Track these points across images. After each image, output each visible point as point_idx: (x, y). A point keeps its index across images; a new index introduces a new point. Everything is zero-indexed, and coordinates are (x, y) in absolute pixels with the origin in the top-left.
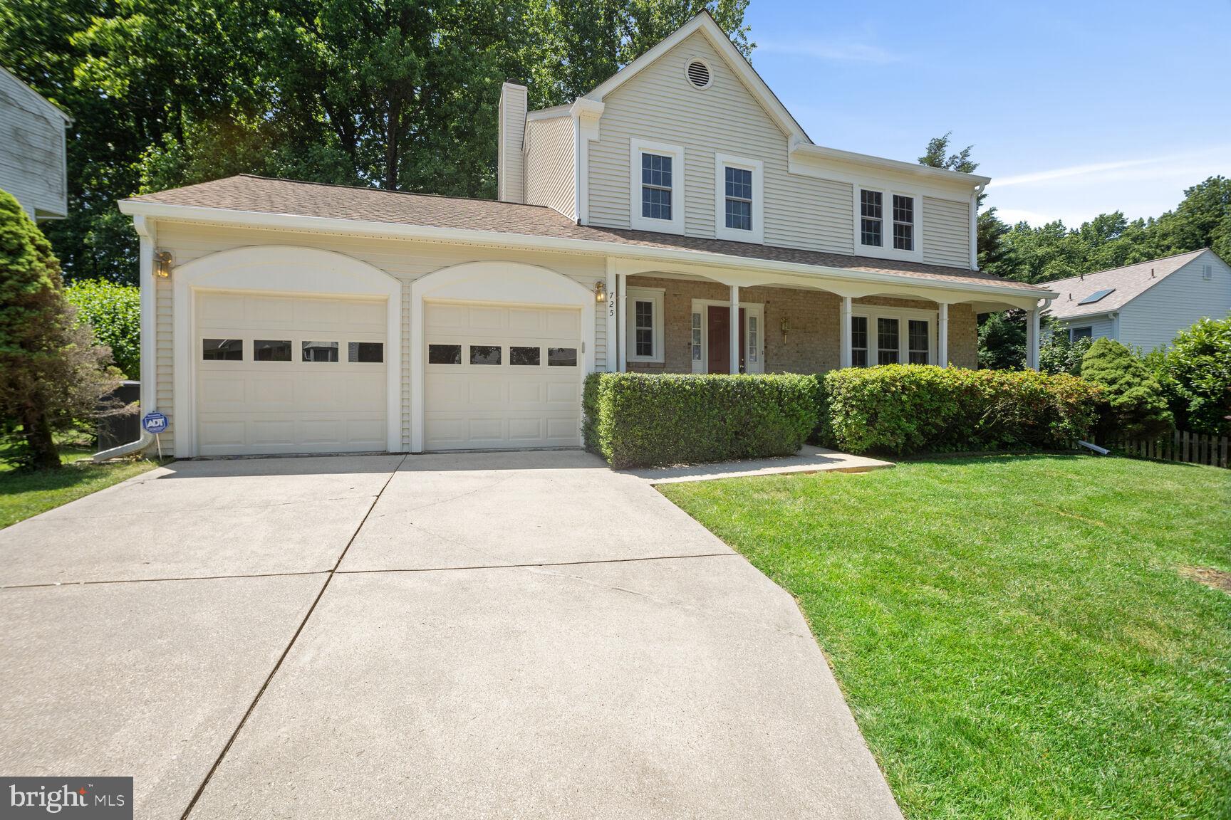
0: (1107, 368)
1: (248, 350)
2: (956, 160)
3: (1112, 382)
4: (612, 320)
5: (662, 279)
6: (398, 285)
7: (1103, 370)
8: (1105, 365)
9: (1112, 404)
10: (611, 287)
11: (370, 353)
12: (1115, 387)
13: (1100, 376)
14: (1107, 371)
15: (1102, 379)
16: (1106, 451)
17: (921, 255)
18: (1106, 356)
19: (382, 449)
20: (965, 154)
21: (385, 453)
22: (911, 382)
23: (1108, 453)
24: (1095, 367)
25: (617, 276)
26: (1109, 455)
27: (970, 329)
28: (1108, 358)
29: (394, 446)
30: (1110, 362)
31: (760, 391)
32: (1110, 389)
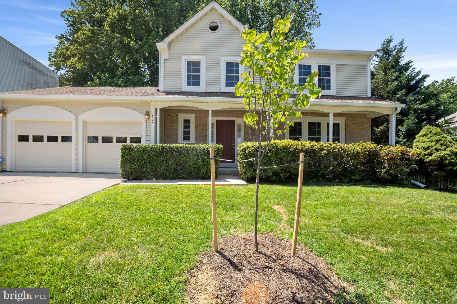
0: (426, 142)
1: (31, 139)
2: (397, 47)
3: (427, 149)
4: (153, 126)
5: (194, 110)
6: (75, 116)
7: (424, 142)
8: (425, 140)
9: (425, 160)
10: (153, 113)
11: (66, 139)
12: (428, 151)
13: (421, 146)
14: (425, 143)
15: (422, 147)
16: (423, 186)
17: (335, 91)
18: (427, 135)
19: (70, 171)
20: (401, 43)
21: (71, 173)
22: (273, 147)
23: (425, 187)
24: (420, 141)
25: (156, 109)
26: (425, 188)
27: (366, 126)
28: (428, 136)
29: (73, 170)
30: (429, 138)
31: (187, 151)
32: (425, 153)
